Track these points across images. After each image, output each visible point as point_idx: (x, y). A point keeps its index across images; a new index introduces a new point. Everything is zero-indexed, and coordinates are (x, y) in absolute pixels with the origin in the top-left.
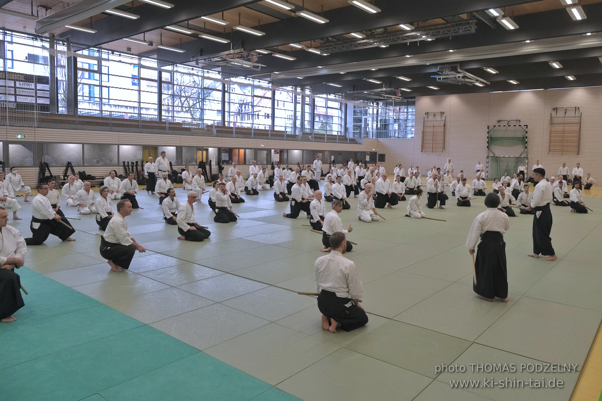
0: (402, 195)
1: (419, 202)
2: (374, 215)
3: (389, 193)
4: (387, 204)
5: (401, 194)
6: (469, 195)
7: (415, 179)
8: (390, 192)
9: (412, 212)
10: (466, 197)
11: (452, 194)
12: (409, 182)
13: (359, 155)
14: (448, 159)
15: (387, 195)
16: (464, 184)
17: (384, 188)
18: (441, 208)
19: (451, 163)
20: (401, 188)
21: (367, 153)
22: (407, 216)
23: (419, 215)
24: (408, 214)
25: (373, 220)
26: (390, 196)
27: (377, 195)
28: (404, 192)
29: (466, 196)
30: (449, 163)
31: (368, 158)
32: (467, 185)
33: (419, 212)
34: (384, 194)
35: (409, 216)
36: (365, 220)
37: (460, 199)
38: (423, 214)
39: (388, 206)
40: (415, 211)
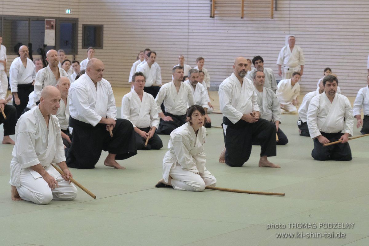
0: (152, 132)
1: (199, 144)
2: (63, 183)
3: (108, 122)
4: (104, 154)
5: (147, 129)
6: (345, 127)
7: (190, 87)
8: (113, 117)
9: (178, 173)
10: (339, 135)
11: (298, 131)
12: (171, 96)
13: (23, 29)
14: (287, 37)
15: (102, 126)
16: (331, 95)
17: (93, 107)
18: (264, 165)
19: (297, 48)
20: (146, 112)
21: (49, 23)
22: (161, 185)
23: (200, 182)
24: (165, 178)
25: (57, 198)
26: (111, 129)
27: (71, 130)
28: (156, 124)
29: (336, 131)
30: (292, 47)
31: (50, 37)
32: (339, 96)
33: (201, 174)
34: (94, 123)
35: (169, 187)
36: (34, 197)
37: (323, 139)
38: (212, 178)
39: (107, 161)
40: (185, 169)
